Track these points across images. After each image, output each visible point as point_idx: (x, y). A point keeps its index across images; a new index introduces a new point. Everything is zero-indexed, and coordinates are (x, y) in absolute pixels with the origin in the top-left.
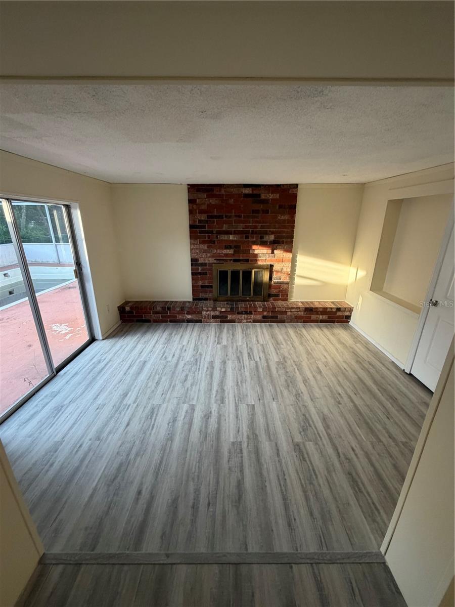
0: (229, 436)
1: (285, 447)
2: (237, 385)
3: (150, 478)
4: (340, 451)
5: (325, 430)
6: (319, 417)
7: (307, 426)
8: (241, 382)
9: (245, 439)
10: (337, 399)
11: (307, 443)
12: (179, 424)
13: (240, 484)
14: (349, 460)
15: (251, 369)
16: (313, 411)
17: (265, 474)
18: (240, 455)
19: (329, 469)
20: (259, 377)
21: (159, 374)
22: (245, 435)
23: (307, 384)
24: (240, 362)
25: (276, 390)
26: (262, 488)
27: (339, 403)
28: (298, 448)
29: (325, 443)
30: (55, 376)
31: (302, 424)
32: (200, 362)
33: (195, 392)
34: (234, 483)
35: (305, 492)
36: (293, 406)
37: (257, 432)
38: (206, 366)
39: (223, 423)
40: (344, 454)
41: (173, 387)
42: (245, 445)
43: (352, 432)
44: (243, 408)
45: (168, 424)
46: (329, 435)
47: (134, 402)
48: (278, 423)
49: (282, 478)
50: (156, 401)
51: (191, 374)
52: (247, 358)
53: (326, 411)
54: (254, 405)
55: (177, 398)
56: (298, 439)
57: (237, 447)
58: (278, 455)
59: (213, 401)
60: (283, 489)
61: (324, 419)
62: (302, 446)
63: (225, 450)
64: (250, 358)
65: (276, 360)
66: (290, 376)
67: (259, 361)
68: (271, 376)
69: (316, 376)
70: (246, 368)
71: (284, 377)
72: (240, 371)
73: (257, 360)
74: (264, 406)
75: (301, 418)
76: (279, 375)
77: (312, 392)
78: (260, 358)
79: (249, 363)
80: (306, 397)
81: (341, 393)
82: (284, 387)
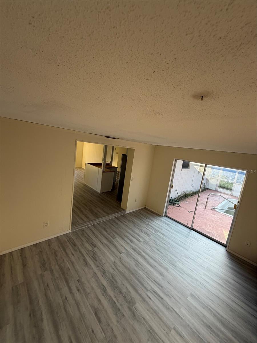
1: (99, 244)
2: (137, 261)
4: (79, 252)
5: (85, 258)
6: (89, 263)
7: (94, 256)
8: (137, 264)
9: (113, 240)
10: (80, 283)
11: (92, 249)
12: (136, 235)
14: (75, 250)
15: (143, 279)
16: (93, 266)
17: (102, 235)
19: (82, 245)
20: (133, 274)
22: (114, 242)
25: (117, 269)
26: (101, 233)
27: (79, 281)
31: (96, 256)
34: (108, 231)
35: (89, 236)
36: (103, 263)
37: (111, 244)
39: (125, 241)
42: (112, 239)
44: (124, 251)
46: (84, 256)
48: (106, 251)
49: (96, 237)
50: (152, 237)
53: (86, 269)
54: (120, 254)
56: (96, 249)
57: (114, 238)
58: (100, 241)
61: (86, 263)
62: (93, 247)
63: (116, 235)
64: (155, 292)
65: (137, 305)
66: (116, 289)
67: (147, 293)
68: (127, 279)
69: (98, 304)
70: (146, 277)
71: (120, 284)
72: (146, 273)
73: (149, 294)
74: (116, 256)
75: (97, 259)
76: (124, 285)
77: (97, 281)
78: (150, 299)
79: (150, 286)
80: (99, 274)
81: (77, 292)
82: (114, 274)
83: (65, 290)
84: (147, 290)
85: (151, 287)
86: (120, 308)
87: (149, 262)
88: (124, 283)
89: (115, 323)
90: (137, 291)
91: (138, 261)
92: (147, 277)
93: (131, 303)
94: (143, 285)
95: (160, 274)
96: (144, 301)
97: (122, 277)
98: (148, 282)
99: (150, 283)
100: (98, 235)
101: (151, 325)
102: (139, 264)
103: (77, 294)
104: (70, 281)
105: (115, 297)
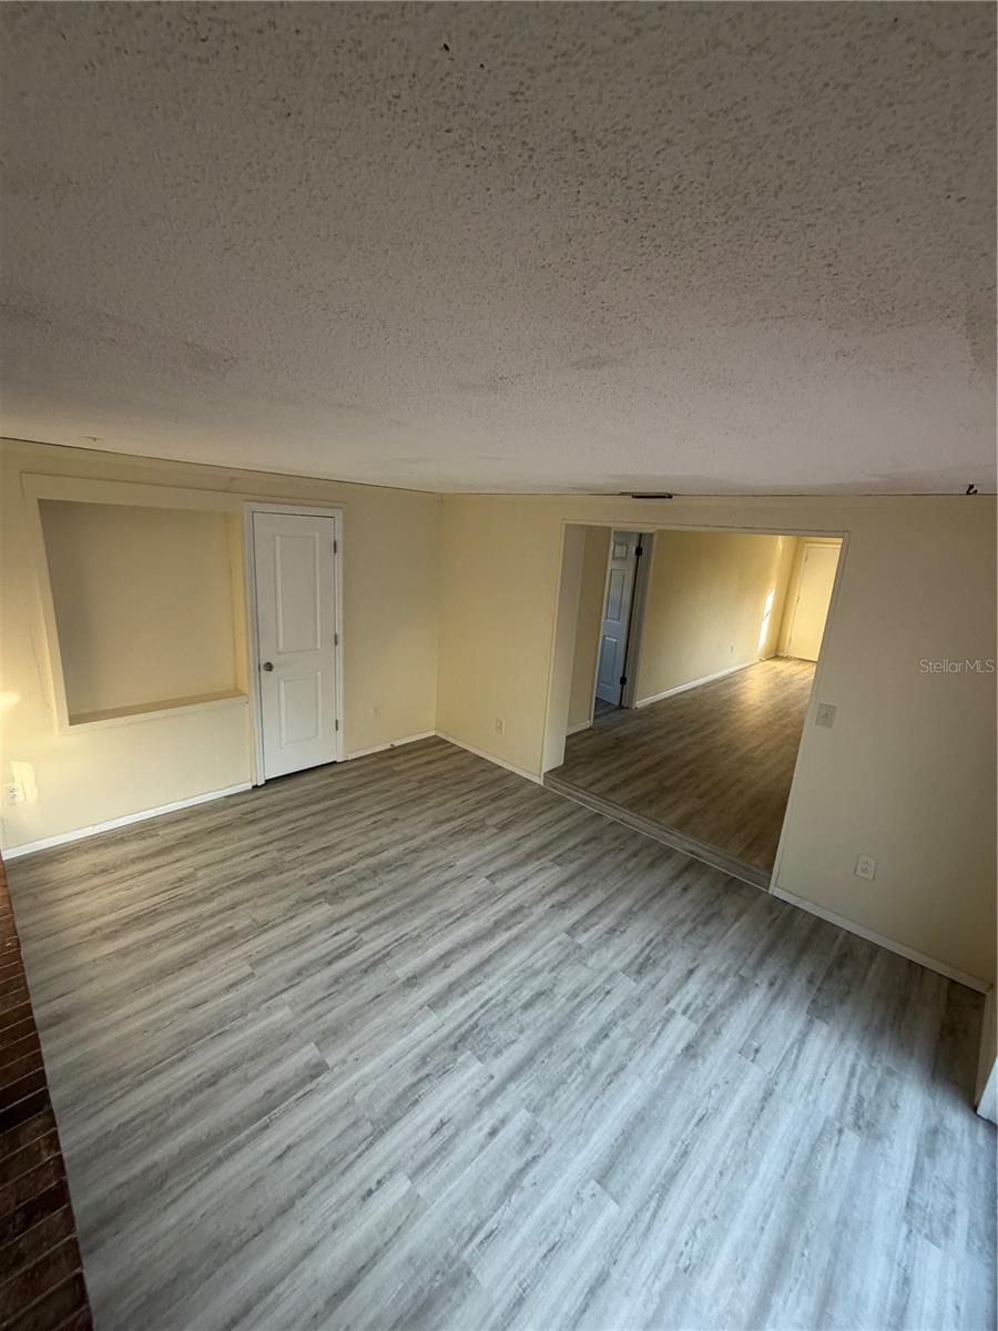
0: (556, 873)
2: (465, 915)
4: (474, 808)
8: (453, 914)
11: (490, 825)
14: (478, 803)
15: (396, 926)
19: (501, 809)
20: (414, 903)
21: (588, 1066)
24: (388, 954)
32: (460, 1026)
37: (523, 856)
38: (462, 1001)
39: (550, 887)
41: (577, 995)
44: (502, 884)
45: (625, 931)
46: (460, 817)
51: (516, 1003)
54: (487, 877)
55: (585, 965)
58: (528, 836)
59: (531, 920)
62: (499, 826)
63: (574, 867)
64: (353, 948)
65: (326, 907)
67: (352, 930)
68: (395, 891)
70: (402, 933)
71: (382, 877)
72: (419, 936)
73: (347, 935)
78: (335, 935)
79: (373, 940)
84: (360, 931)
85: (367, 942)
86: (326, 880)
87: (465, 951)
89: (302, 873)
90: (361, 908)
91: (463, 920)
92: (402, 937)
93: (334, 897)
94: (378, 922)
95: (415, 977)
96: (333, 922)
97: (404, 881)
98: (385, 936)
99: (381, 942)
102: (450, 920)
105: (352, 872)
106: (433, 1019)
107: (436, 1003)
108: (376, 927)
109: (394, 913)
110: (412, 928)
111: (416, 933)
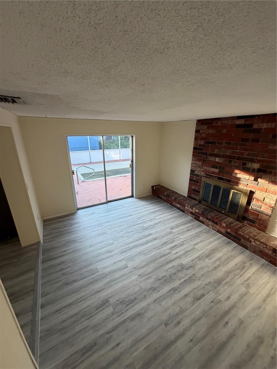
1: (103, 295)
3: (71, 251)
4: (114, 333)
5: (128, 318)
6: (139, 310)
7: (126, 303)
8: (143, 254)
9: (100, 273)
10: (170, 322)
11: (111, 307)
12: (100, 245)
13: (75, 281)
14: (107, 341)
15: (160, 253)
16: (143, 304)
17: (83, 290)
18: (90, 274)
19: (95, 327)
20: (155, 260)
22: (104, 272)
23: (171, 292)
24: (162, 245)
25: (149, 274)
26: (74, 292)
27: (166, 325)
28: (105, 303)
29: (117, 320)
30: (107, 203)
31: (127, 299)
32: (146, 231)
33: (123, 239)
34: (74, 279)
35: (76, 314)
36: (141, 289)
38: (145, 234)
40: (111, 337)
41: (121, 231)
42: (97, 274)
43: (137, 341)
44: (124, 263)
46: (124, 321)
47: (105, 227)
48: (120, 285)
49: (83, 299)
50: (109, 231)
51: (134, 232)
52: (170, 247)
53: (149, 314)
54: (128, 267)
55: (115, 236)
56: (112, 301)
57: (97, 271)
58: (97, 292)
59: (121, 249)
60: (76, 302)
61: (139, 315)
62: (107, 304)
64: (171, 248)
65: (184, 263)
66: (173, 277)
67: (173, 254)
68: (162, 266)
69: (190, 297)
70: (158, 250)
71: (167, 274)
72: (154, 249)
73: (173, 252)
74: (130, 272)
75: (132, 298)
76: (167, 270)
77: (164, 299)
78: (177, 253)
79: (166, 250)
80: (155, 296)
81: (181, 325)
82: (156, 278)
83: (181, 345)
84: (170, 253)
85: (168, 249)
86: (188, 276)
87: (142, 243)
88: (166, 270)
90: (171, 261)
91: (141, 252)
93: (182, 268)
94: (165, 255)
95: (155, 240)
96: (179, 257)
97: (158, 271)
98: (163, 250)
100: (78, 296)
101: (195, 257)
102: (144, 252)
103: (183, 325)
104: (168, 339)
105: (180, 279)
106: (151, 232)
107: (151, 234)
108: (166, 253)
109: (161, 257)
110: (156, 251)
111: (155, 250)
